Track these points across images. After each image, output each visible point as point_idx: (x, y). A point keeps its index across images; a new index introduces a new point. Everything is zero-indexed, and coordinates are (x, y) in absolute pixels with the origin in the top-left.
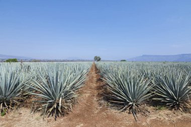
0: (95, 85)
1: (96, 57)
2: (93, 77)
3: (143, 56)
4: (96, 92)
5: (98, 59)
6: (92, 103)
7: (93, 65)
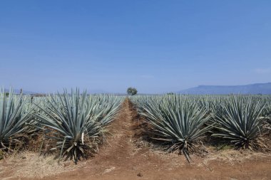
0: (130, 124)
1: (129, 89)
2: (126, 115)
4: (132, 133)
5: (133, 92)
6: (127, 145)
7: (126, 101)
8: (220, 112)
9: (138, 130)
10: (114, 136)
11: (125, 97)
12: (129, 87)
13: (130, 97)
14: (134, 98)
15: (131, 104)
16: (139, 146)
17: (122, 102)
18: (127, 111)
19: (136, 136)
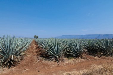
0: (35, 50)
2: (33, 47)
3: (63, 36)
4: (36, 54)
5: (36, 37)
6: (33, 59)
7: (33, 41)
8: (70, 45)
9: (38, 53)
10: (28, 56)
11: (33, 39)
12: (35, 35)
13: (35, 39)
14: (37, 40)
15: (35, 42)
16: (39, 59)
17: (32, 41)
18: (34, 45)
19: (38, 55)
